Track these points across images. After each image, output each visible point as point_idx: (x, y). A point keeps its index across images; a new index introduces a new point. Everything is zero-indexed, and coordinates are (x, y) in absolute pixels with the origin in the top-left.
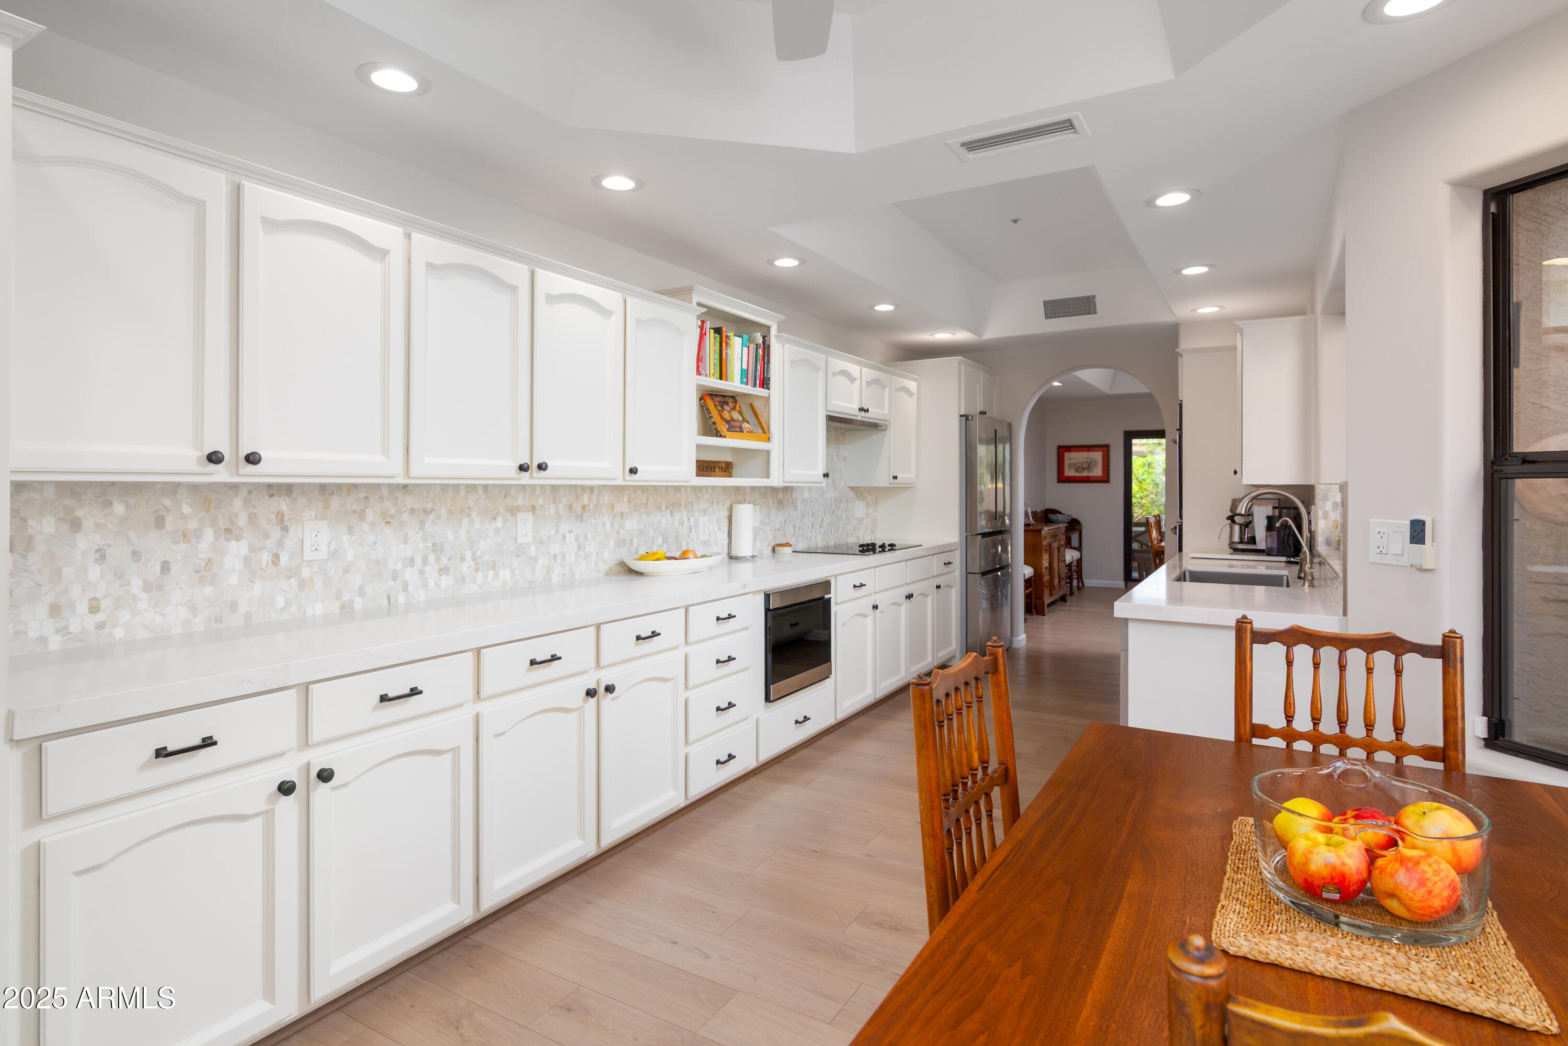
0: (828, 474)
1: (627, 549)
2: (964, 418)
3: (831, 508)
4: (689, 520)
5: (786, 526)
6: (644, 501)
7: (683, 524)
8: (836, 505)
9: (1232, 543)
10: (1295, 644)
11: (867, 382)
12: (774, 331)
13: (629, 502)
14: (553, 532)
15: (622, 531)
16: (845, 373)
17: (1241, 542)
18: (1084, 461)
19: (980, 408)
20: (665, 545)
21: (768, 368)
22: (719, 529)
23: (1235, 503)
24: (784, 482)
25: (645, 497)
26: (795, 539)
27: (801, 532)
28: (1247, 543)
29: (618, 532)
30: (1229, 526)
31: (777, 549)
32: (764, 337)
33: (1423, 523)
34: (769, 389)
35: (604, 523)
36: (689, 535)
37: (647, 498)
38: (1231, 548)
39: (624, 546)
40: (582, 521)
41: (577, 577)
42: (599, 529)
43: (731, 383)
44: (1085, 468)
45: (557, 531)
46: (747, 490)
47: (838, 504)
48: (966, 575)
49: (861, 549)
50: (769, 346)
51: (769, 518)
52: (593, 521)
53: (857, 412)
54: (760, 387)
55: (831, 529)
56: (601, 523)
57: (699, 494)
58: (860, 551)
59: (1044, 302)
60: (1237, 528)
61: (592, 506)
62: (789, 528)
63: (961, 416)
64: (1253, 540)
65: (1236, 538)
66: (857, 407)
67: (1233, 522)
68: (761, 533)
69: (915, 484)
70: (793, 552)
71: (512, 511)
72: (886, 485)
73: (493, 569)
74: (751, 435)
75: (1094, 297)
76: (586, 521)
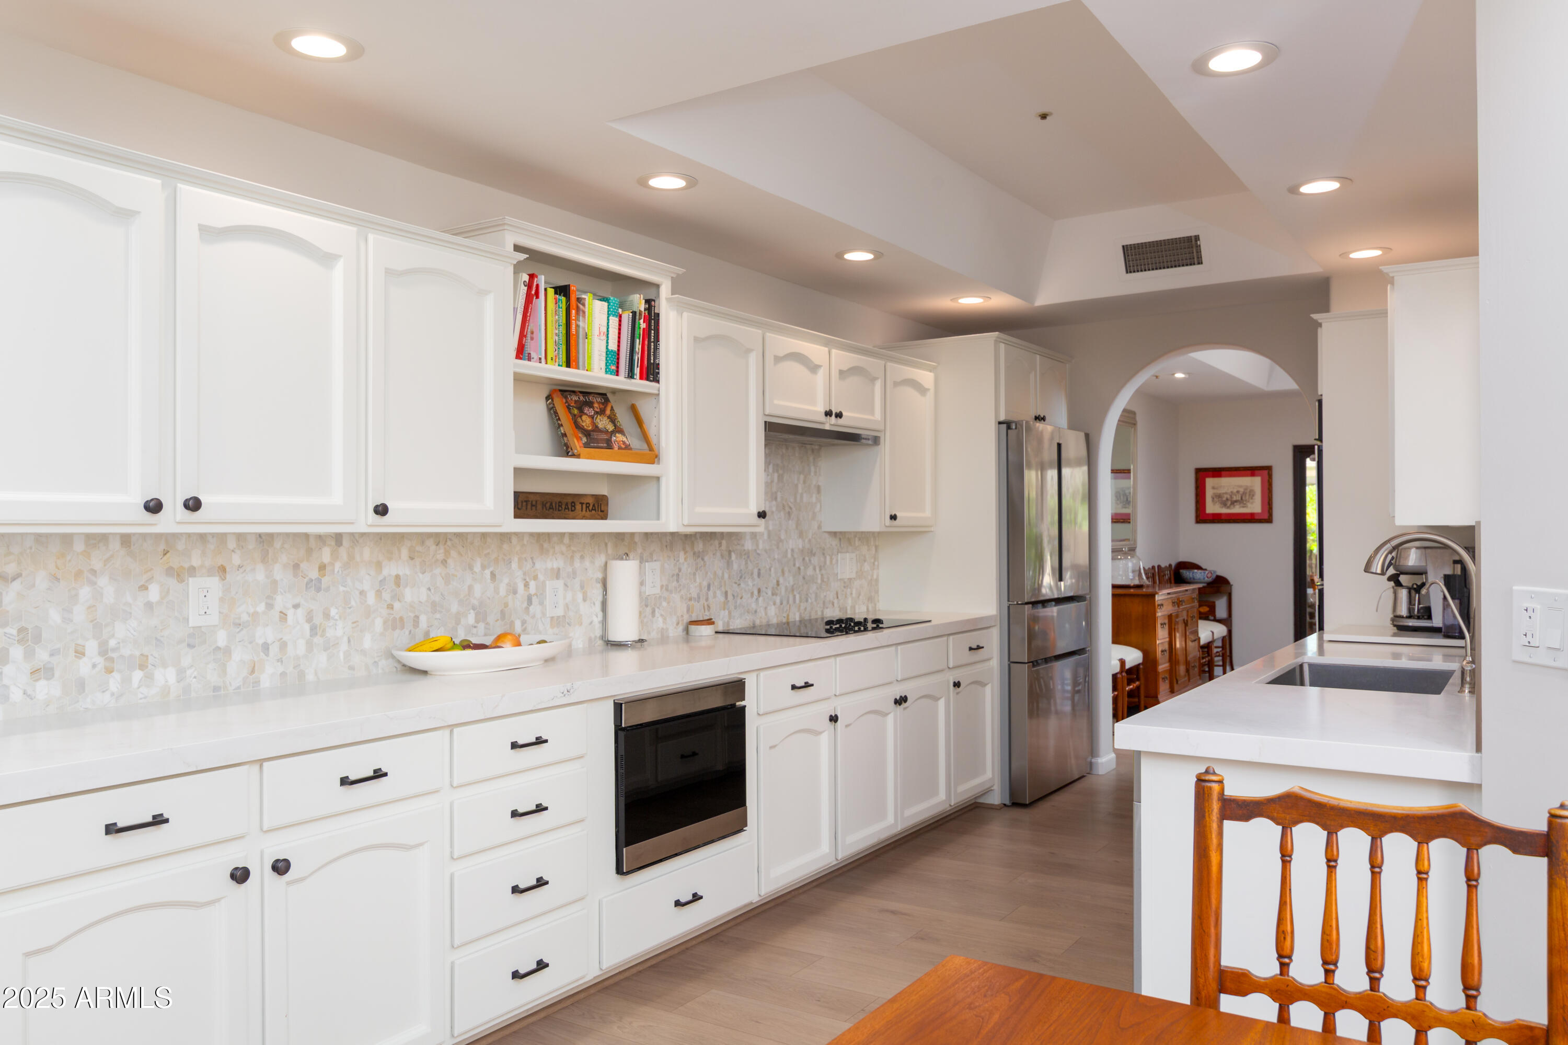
0: (766, 512)
1: (407, 633)
2: (1005, 425)
3: (794, 565)
4: (526, 585)
5: (711, 594)
6: (440, 556)
7: (515, 592)
8: (804, 559)
9: (1396, 617)
11: (841, 372)
12: (665, 291)
13: (412, 559)
14: (261, 608)
15: (397, 605)
16: (798, 357)
17: (1410, 616)
18: (1235, 491)
19: (1035, 411)
20: (481, 626)
21: (656, 349)
22: (584, 600)
23: (1399, 553)
24: (687, 525)
25: (442, 551)
26: (727, 612)
27: (739, 601)
28: (1418, 618)
29: (390, 607)
30: (1390, 591)
31: (692, 627)
32: (648, 302)
34: (658, 382)
35: (362, 593)
36: (527, 609)
37: (447, 553)
38: (1395, 626)
39: (402, 628)
40: (318, 589)
41: (310, 676)
42: (353, 603)
43: (585, 372)
44: (1236, 501)
45: (270, 606)
46: (637, 539)
47: (807, 559)
48: (1009, 665)
49: (828, 627)
50: (657, 315)
51: (678, 581)
52: (342, 589)
53: (822, 418)
54: (641, 378)
55: (794, 596)
56: (357, 593)
57: (544, 545)
58: (827, 631)
60: (1403, 594)
61: (338, 564)
62: (715, 596)
63: (1000, 423)
64: (1427, 613)
65: (1403, 611)
66: (821, 408)
67: (1398, 584)
68: (664, 604)
69: (931, 526)
70: (716, 632)
71: (180, 574)
72: (876, 528)
73: (142, 667)
74: (627, 453)
75: (1197, 238)
76: (327, 589)
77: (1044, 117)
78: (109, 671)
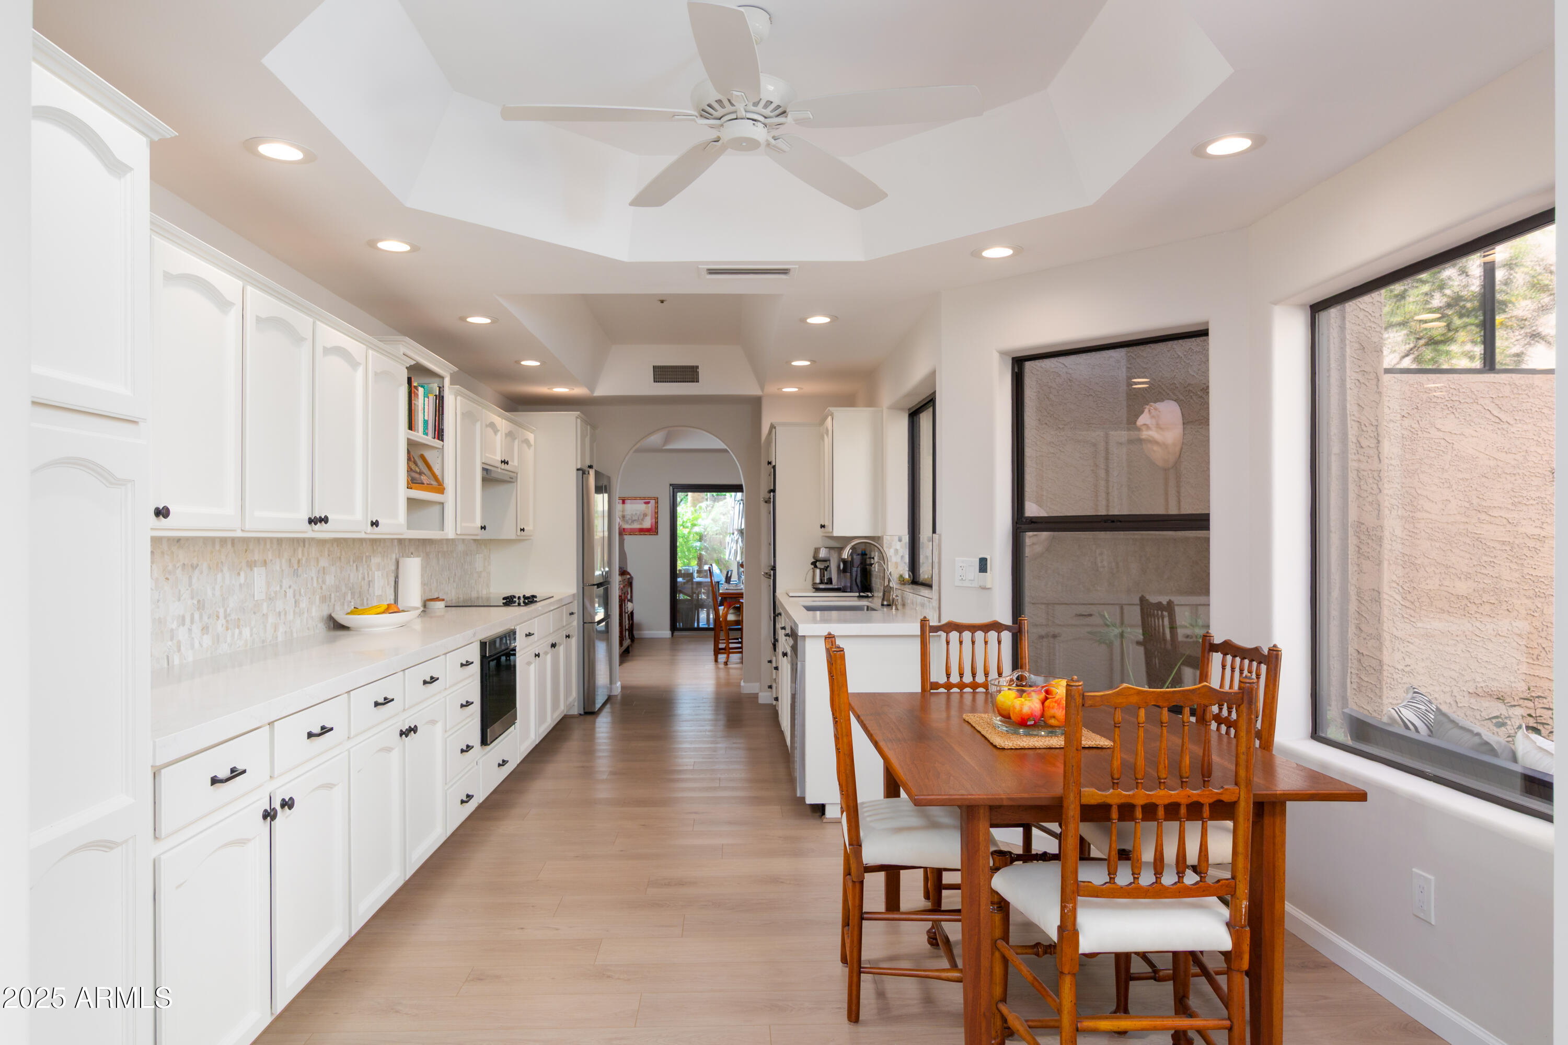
0: (485, 526)
2: (581, 472)
4: (368, 573)
6: (339, 554)
7: (364, 578)
9: (814, 584)
10: (951, 632)
11: (505, 434)
12: (446, 381)
13: (329, 555)
14: (278, 588)
15: (324, 587)
16: (492, 425)
17: (821, 582)
18: (634, 513)
19: (588, 463)
21: (442, 419)
22: (388, 585)
23: (817, 550)
24: (457, 534)
28: (827, 583)
29: (321, 588)
30: (812, 570)
31: (428, 603)
32: (440, 388)
33: (986, 559)
34: (442, 440)
35: (312, 578)
36: (368, 590)
37: (341, 551)
38: (814, 588)
40: (297, 576)
41: (295, 635)
42: (309, 585)
43: (415, 433)
44: (635, 520)
45: (281, 586)
48: (583, 625)
49: (505, 601)
50: (443, 397)
52: (305, 576)
53: (499, 464)
54: (437, 438)
56: (310, 578)
57: (375, 548)
58: (504, 603)
59: (654, 366)
60: (818, 571)
61: (304, 559)
63: (578, 470)
64: (830, 581)
65: (818, 580)
66: (499, 458)
67: (816, 567)
69: (531, 536)
70: (446, 606)
71: (251, 565)
72: (514, 537)
73: (238, 627)
74: (429, 488)
75: (697, 367)
76: (300, 575)
77: (662, 302)
78: (227, 629)
